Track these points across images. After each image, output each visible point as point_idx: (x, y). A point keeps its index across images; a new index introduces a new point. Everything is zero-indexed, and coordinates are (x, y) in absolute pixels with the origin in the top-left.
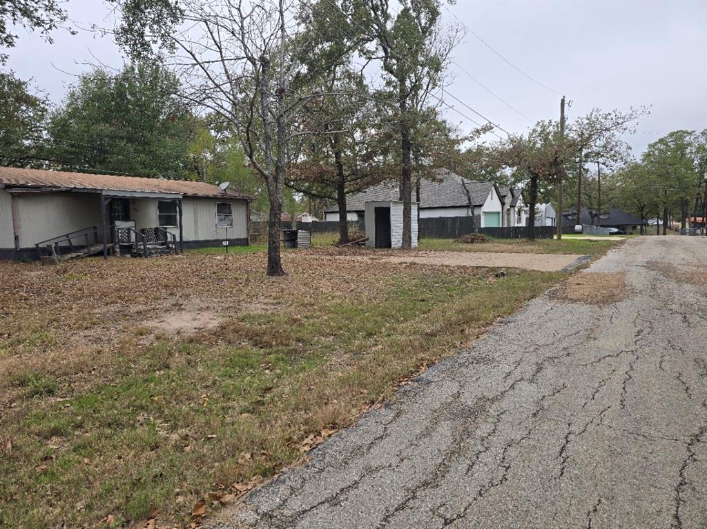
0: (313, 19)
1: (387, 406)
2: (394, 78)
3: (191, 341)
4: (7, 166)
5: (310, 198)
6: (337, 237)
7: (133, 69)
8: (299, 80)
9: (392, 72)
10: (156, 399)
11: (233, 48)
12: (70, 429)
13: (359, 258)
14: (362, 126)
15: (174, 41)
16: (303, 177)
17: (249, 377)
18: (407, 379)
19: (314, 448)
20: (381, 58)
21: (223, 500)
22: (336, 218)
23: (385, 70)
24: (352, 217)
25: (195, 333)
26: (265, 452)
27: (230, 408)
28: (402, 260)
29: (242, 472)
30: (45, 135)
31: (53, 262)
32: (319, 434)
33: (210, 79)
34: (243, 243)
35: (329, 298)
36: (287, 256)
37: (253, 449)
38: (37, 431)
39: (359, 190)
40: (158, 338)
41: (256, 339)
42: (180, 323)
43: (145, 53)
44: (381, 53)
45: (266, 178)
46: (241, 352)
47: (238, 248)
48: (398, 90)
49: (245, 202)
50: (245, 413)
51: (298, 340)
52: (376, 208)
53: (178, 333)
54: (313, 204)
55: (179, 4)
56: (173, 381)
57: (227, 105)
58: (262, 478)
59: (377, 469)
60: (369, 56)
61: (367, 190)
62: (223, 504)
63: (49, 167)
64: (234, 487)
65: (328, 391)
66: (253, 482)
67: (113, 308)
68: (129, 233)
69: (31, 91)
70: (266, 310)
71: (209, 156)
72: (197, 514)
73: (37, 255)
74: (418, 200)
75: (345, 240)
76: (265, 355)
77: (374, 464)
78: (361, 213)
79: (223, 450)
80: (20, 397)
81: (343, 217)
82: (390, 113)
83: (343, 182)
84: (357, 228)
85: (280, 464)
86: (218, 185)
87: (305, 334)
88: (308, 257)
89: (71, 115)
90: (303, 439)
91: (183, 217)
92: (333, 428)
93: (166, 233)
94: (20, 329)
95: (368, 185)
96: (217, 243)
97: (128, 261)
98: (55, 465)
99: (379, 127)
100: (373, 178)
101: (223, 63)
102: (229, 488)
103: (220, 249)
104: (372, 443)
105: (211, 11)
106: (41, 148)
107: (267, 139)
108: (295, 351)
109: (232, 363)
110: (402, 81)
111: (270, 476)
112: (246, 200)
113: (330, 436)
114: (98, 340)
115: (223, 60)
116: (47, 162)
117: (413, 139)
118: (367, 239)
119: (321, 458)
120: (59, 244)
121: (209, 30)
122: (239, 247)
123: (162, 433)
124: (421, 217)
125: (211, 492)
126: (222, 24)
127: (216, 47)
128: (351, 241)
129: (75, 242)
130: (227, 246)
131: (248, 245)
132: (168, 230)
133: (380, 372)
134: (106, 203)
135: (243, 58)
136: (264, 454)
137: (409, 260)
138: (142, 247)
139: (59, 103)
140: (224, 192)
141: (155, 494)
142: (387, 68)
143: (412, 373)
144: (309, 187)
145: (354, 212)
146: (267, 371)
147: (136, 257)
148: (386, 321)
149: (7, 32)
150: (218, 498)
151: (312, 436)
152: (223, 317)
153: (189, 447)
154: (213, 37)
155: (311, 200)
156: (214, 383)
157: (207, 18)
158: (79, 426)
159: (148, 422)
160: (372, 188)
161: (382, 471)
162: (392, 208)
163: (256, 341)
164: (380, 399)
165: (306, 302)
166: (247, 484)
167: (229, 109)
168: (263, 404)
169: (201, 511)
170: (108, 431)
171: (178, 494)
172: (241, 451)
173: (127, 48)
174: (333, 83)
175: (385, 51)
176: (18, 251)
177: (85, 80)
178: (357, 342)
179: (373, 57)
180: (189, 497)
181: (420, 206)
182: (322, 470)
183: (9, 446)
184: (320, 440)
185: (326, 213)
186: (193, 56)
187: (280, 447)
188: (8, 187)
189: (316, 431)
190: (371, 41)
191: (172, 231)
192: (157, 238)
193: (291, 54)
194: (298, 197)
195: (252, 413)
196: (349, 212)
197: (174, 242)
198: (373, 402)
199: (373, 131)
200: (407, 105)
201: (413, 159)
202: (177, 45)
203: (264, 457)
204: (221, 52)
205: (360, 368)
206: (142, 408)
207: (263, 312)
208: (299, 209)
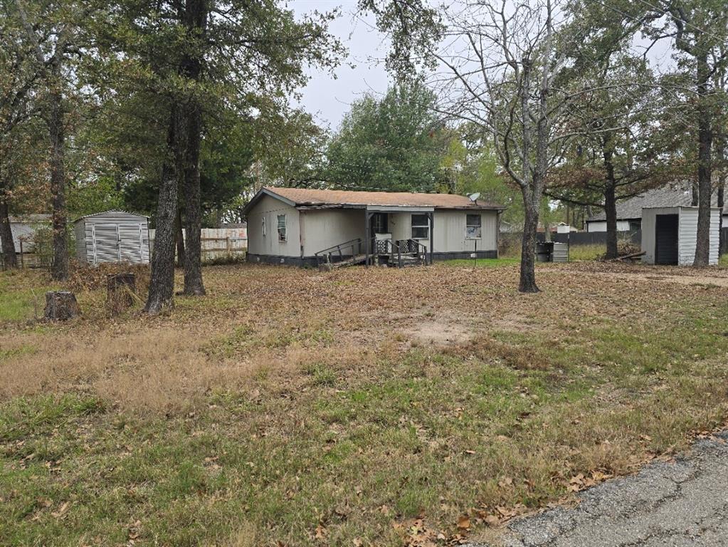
0: (584, 6)
1: (679, 460)
2: (690, 57)
3: (444, 352)
4: (295, 187)
5: (569, 205)
6: (602, 249)
7: (395, 90)
8: (565, 76)
9: (687, 50)
10: (415, 404)
11: (494, 54)
12: (346, 419)
13: (631, 276)
14: (642, 118)
15: (436, 58)
16: (563, 182)
17: (504, 398)
18: (706, 432)
19: (584, 490)
20: (672, 35)
21: (486, 520)
22: (603, 228)
23: (678, 48)
24: (622, 227)
25: (447, 345)
26: (528, 481)
27: (486, 427)
28: (695, 281)
29: (505, 496)
30: (324, 159)
31: (327, 269)
32: (590, 476)
33: (470, 90)
34: (491, 255)
35: (595, 322)
36: (541, 270)
37: (515, 475)
38: (322, 415)
39: (634, 195)
40: (414, 346)
41: (509, 358)
42: (433, 333)
43: (409, 74)
44: (673, 29)
45: (523, 187)
46: (495, 370)
47: (487, 262)
48: (696, 70)
49: (495, 212)
50: (502, 434)
51: (558, 366)
52: (658, 216)
53: (432, 342)
54: (571, 212)
55: (442, 21)
56: (430, 390)
57: (483, 115)
58: (526, 508)
59: (669, 533)
60: (655, 35)
61: (645, 194)
62: (487, 524)
63: (325, 187)
64: (496, 509)
65: (597, 429)
66: (516, 509)
67: (375, 313)
68: (386, 245)
69: (317, 122)
70: (519, 328)
71: (460, 167)
72: (462, 526)
73: (315, 263)
74: (721, 204)
75: (612, 254)
76: (520, 377)
77: (665, 526)
78: (635, 223)
79: (484, 469)
80: (308, 384)
81: (611, 227)
82: (683, 99)
83: (614, 185)
84: (629, 240)
85: (546, 498)
86: (469, 196)
87: (565, 360)
88: (566, 273)
89: (344, 139)
90: (571, 477)
91: (434, 229)
92: (607, 472)
93: (418, 244)
94: (306, 326)
95: (646, 188)
96: (465, 255)
97: (386, 269)
98: (336, 448)
99: (666, 117)
100: (655, 179)
101: (484, 72)
102: (492, 508)
103: (468, 262)
104: (661, 501)
105: (473, 22)
106: (320, 171)
107: (526, 145)
108: (555, 377)
109: (484, 381)
110: (703, 59)
111: (535, 508)
112: (497, 210)
113: (603, 480)
114: (364, 342)
115: (483, 70)
116: (323, 182)
117: (716, 128)
118: (644, 254)
119: (594, 503)
120: (333, 254)
121: (471, 41)
122: (486, 260)
123: (423, 439)
124: (723, 226)
125: (474, 508)
126: (484, 33)
127: (477, 56)
128: (620, 255)
129: (344, 252)
130: (475, 258)
131: (496, 257)
132: (420, 242)
133: (669, 418)
134: (369, 217)
135: (505, 63)
136: (526, 483)
137: (706, 281)
138: (397, 258)
139: (336, 130)
140: (474, 203)
141: (423, 496)
142: (682, 45)
143: (715, 426)
144: (568, 194)
145: (625, 220)
146: (523, 395)
147: (391, 267)
148: (673, 356)
149: (304, 74)
150: (481, 516)
151: (581, 476)
152: (474, 331)
153: (449, 458)
154: (475, 47)
155: (570, 208)
156: (468, 398)
157: (470, 29)
158: (353, 418)
159: (408, 426)
160: (651, 191)
161: (676, 536)
162: (680, 215)
163: (509, 361)
164: (669, 450)
165: (565, 324)
166: (510, 510)
167: (486, 118)
168: (521, 429)
169: (466, 524)
170: (376, 427)
171: (442, 502)
172: (501, 475)
173: (394, 72)
174: (605, 73)
175: (679, 25)
176: (303, 259)
177: (356, 107)
178: (632, 378)
179: (663, 35)
180: (454, 507)
181: (723, 213)
182: (595, 518)
183: (303, 424)
184: (590, 482)
185: (588, 222)
186: (455, 70)
187: (544, 480)
188: (298, 205)
189: (587, 472)
190: (659, 17)
191: (424, 243)
192: (410, 250)
193: (555, 49)
194: (553, 205)
195: (510, 436)
196: (620, 220)
197: (425, 254)
198: (659, 453)
199: (657, 124)
200: (709, 88)
201: (713, 152)
202: (439, 61)
203: (526, 486)
204: (482, 61)
205: (638, 408)
206: (403, 410)
207: (517, 331)
208: (556, 218)
